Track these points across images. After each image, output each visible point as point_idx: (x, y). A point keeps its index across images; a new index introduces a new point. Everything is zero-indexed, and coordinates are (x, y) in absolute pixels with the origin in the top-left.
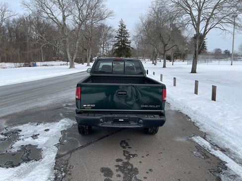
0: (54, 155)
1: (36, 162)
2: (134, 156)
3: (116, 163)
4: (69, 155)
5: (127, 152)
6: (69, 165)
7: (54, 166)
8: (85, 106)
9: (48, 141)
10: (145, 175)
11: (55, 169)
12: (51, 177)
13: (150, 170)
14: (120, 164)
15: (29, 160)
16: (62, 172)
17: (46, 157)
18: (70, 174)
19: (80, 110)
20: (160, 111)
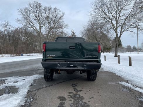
0: (27, 91)
1: (13, 94)
2: (81, 91)
3: (69, 94)
4: (37, 91)
5: (76, 89)
6: (36, 96)
7: (25, 96)
8: (48, 56)
9: (23, 84)
10: (89, 100)
11: (26, 97)
12: (23, 101)
13: (92, 97)
14: (71, 94)
15: (9, 93)
16: (31, 99)
17: (21, 92)
18: (36, 100)
19: (45, 59)
20: (97, 59)
